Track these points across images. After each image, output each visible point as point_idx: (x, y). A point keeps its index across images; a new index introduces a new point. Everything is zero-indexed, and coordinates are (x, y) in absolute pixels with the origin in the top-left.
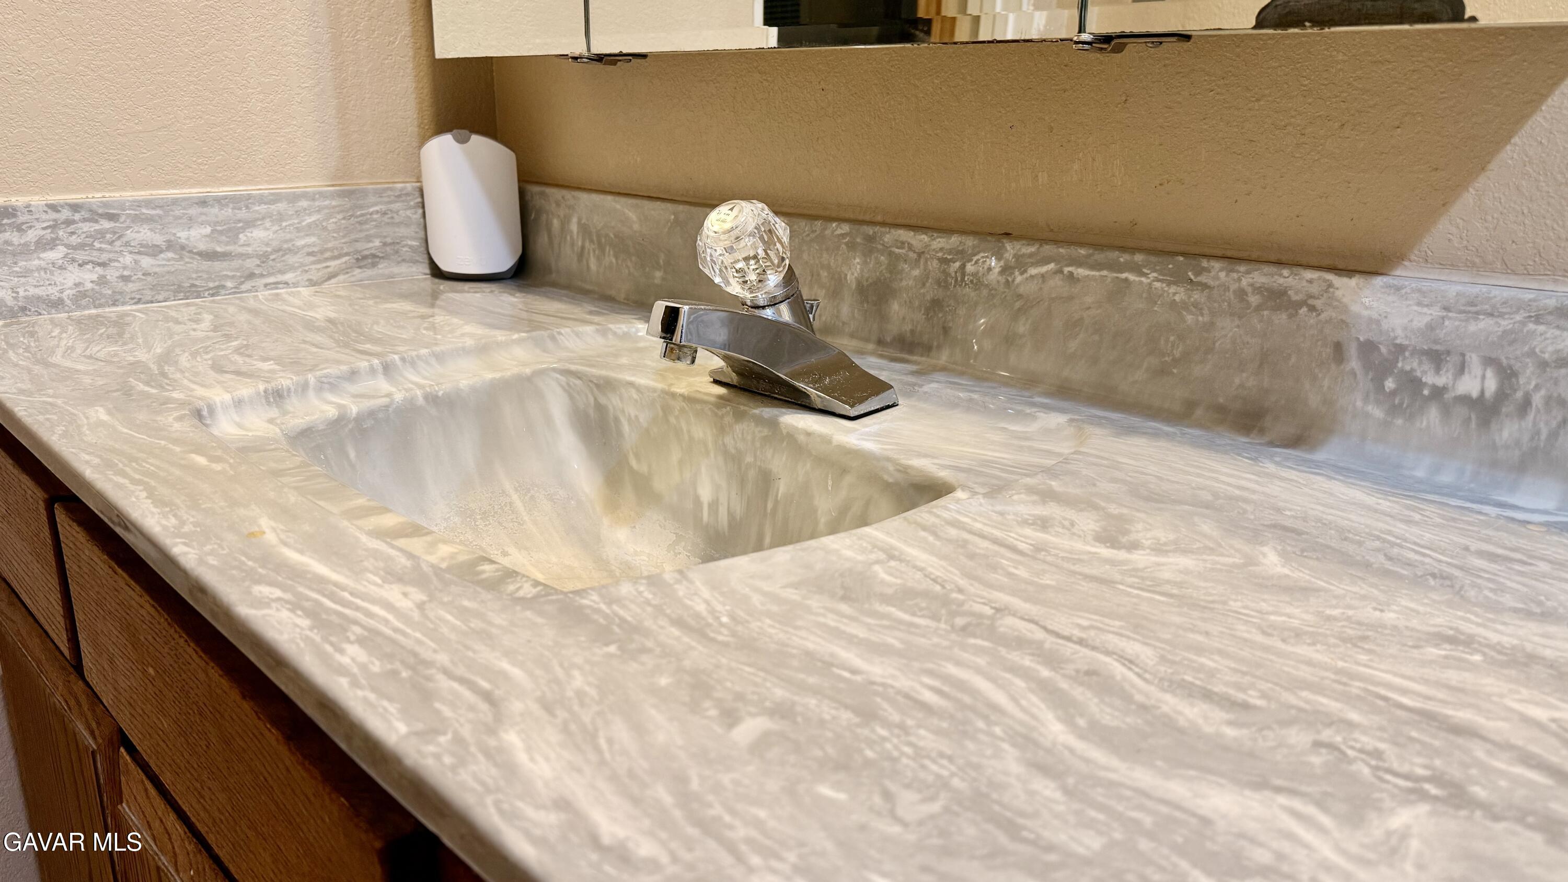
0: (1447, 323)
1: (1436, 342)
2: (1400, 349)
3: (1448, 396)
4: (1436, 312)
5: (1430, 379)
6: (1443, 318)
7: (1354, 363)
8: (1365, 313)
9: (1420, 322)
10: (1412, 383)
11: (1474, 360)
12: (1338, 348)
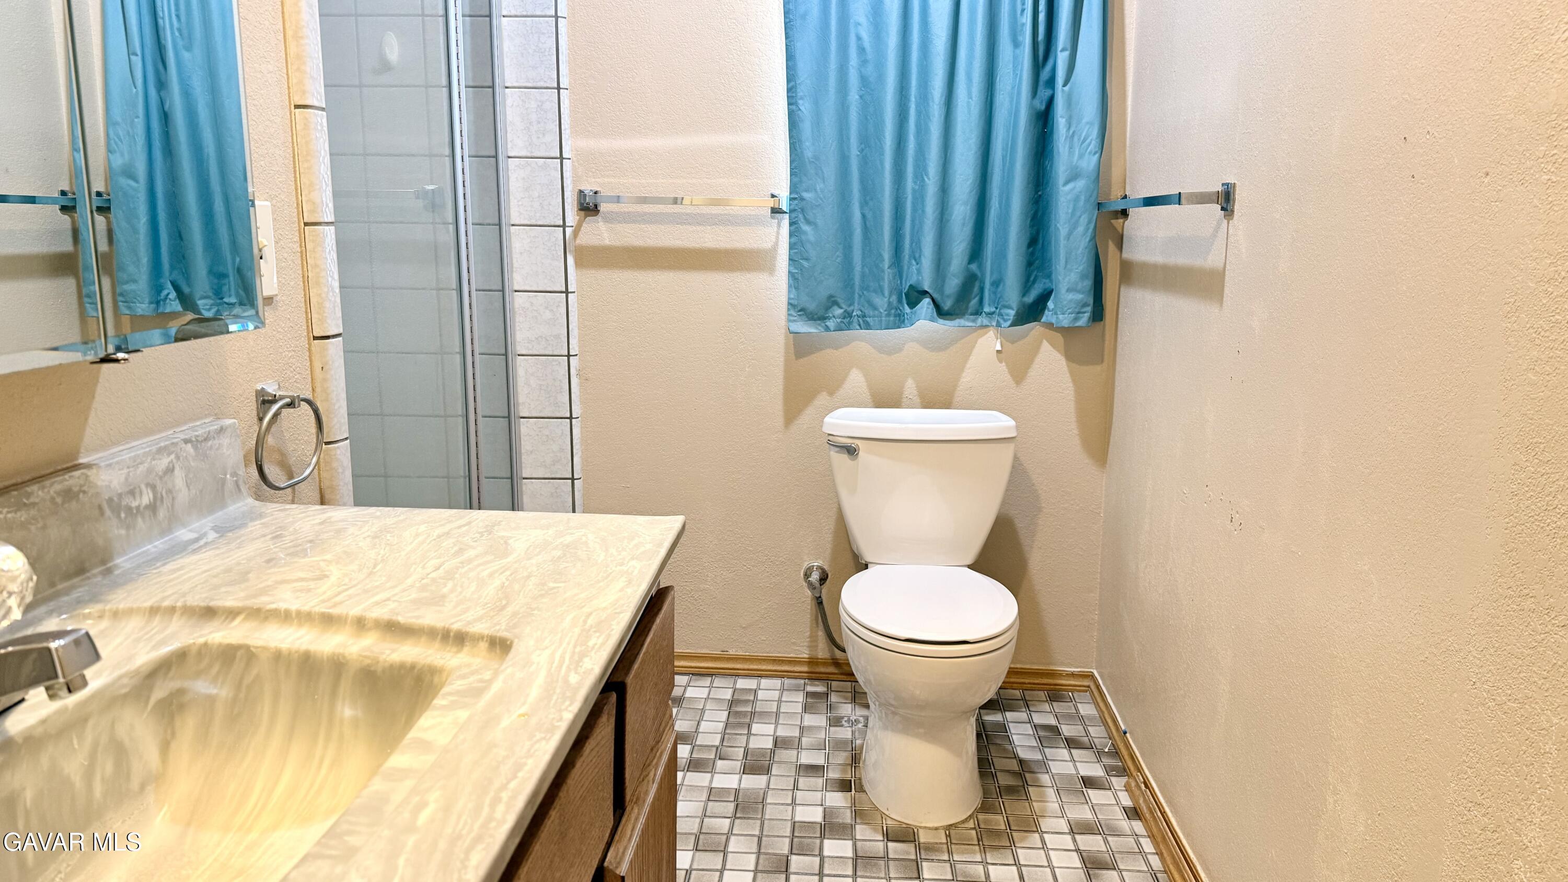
0: (131, 474)
1: (130, 485)
2: (120, 496)
3: (141, 508)
4: (126, 471)
5: (134, 504)
6: (129, 472)
7: (108, 512)
8: (104, 484)
9: (122, 479)
10: (129, 509)
11: (143, 487)
12: (100, 507)
